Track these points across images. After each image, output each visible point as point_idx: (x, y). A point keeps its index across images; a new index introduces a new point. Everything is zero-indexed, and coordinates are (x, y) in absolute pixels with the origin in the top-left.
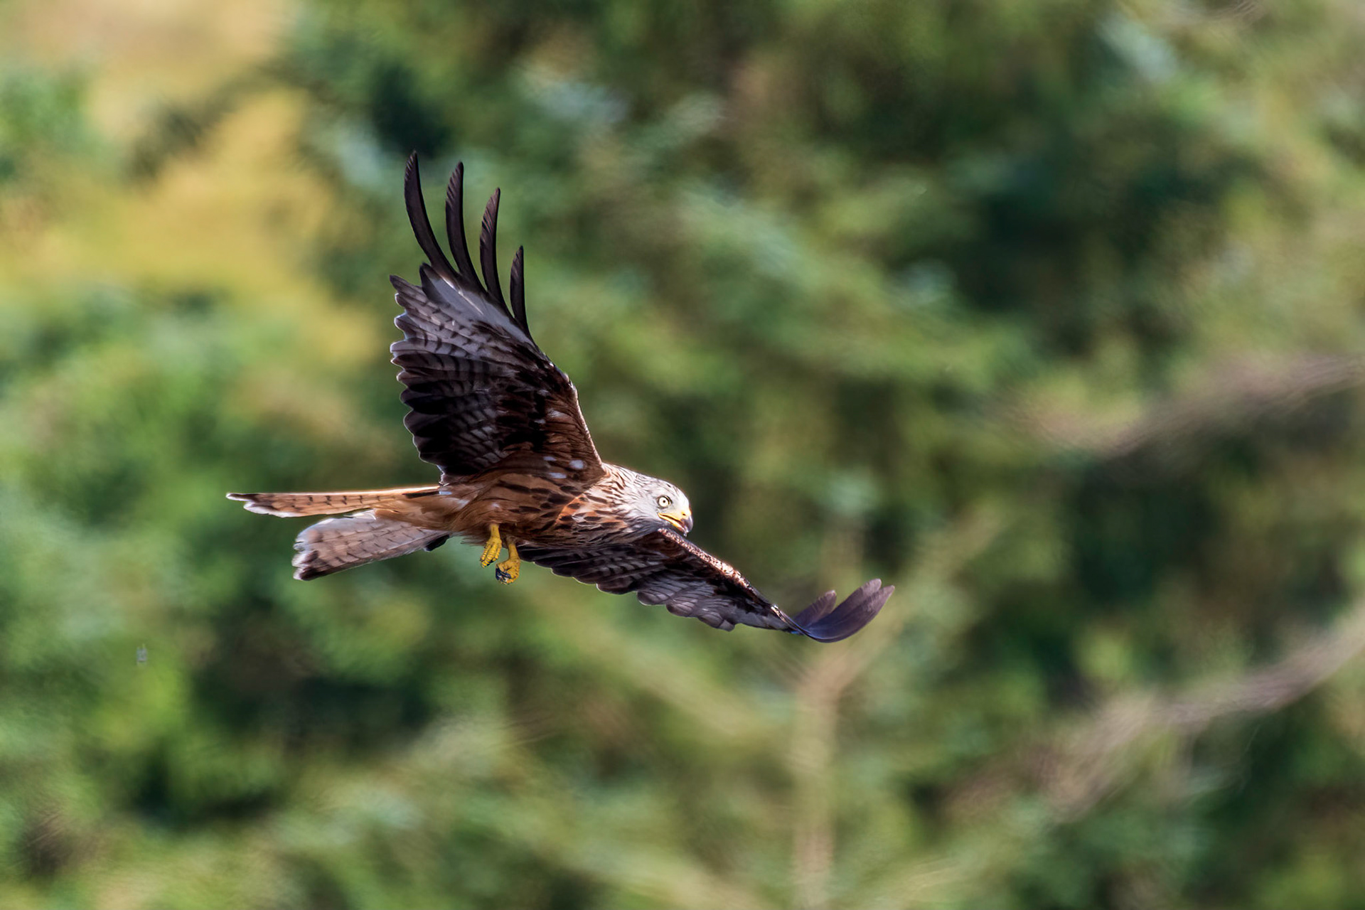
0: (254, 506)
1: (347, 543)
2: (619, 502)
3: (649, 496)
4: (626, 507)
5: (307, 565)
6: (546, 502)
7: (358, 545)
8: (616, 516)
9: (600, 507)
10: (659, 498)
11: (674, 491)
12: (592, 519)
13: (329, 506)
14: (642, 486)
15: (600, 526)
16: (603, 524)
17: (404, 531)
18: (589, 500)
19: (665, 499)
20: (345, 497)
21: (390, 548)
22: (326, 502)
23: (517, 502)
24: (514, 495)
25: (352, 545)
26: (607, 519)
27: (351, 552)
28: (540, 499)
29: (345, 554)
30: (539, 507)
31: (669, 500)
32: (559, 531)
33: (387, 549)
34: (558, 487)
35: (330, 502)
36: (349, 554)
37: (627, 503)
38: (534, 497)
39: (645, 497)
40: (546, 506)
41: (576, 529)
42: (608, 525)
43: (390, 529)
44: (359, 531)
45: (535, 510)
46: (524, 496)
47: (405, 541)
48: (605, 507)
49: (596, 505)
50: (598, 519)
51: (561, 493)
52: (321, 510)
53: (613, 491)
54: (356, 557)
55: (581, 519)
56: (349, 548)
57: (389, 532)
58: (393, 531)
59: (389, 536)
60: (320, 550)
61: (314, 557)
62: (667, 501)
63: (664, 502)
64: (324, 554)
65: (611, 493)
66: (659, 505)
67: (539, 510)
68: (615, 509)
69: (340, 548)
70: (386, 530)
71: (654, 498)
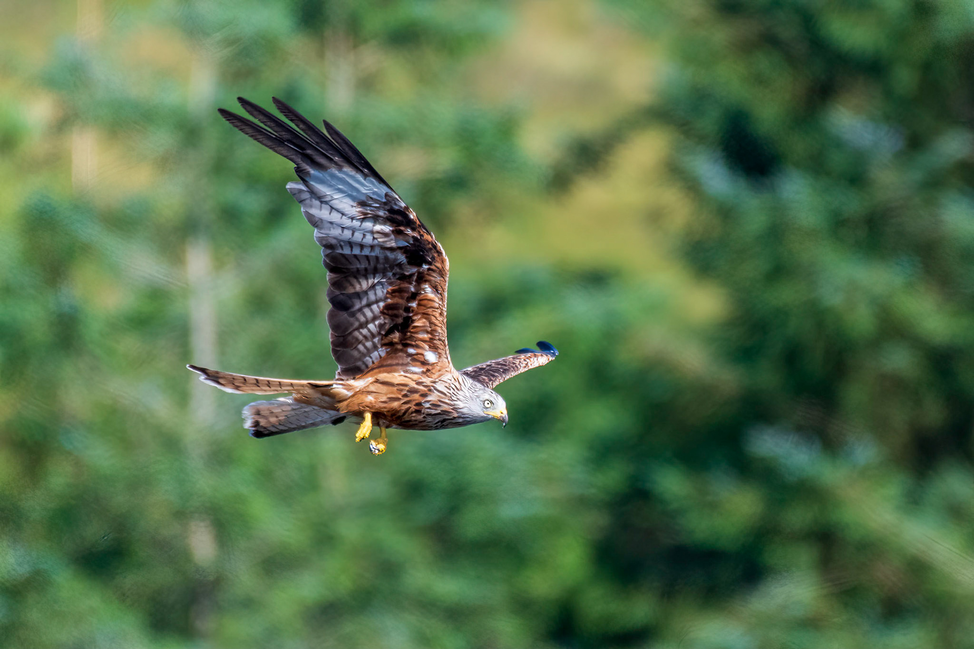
0: (206, 379)
1: (277, 417)
2: (456, 399)
3: (478, 399)
4: (460, 404)
5: (254, 429)
6: (405, 392)
7: (284, 419)
8: (452, 407)
9: (442, 398)
10: (485, 401)
11: (495, 396)
12: (435, 406)
13: (258, 388)
14: (473, 392)
15: (439, 411)
16: (442, 411)
17: (315, 412)
18: (435, 391)
19: (488, 402)
20: (268, 381)
21: (308, 423)
22: (255, 384)
23: (386, 394)
24: (384, 389)
25: (280, 418)
26: (445, 407)
27: (281, 423)
28: (402, 390)
29: (278, 424)
30: (400, 396)
31: (491, 402)
32: (414, 415)
33: (306, 423)
34: (414, 382)
35: (260, 385)
36: (280, 424)
37: (461, 401)
38: (397, 390)
39: (475, 400)
40: (405, 396)
41: (424, 414)
42: (445, 412)
43: (306, 410)
44: (284, 410)
45: (398, 399)
46: (391, 388)
47: (317, 418)
48: (445, 398)
49: (439, 396)
50: (439, 406)
51: (416, 386)
52: (253, 390)
53: (452, 389)
54: (285, 426)
55: (427, 405)
56: (280, 420)
57: (305, 412)
58: (309, 411)
59: (305, 414)
60: (260, 420)
61: (256, 424)
62: (490, 403)
63: (488, 404)
64: (263, 422)
65: (450, 390)
66: (484, 405)
67: (401, 399)
68: (452, 403)
69: (273, 420)
70: (303, 410)
71: (481, 401)
